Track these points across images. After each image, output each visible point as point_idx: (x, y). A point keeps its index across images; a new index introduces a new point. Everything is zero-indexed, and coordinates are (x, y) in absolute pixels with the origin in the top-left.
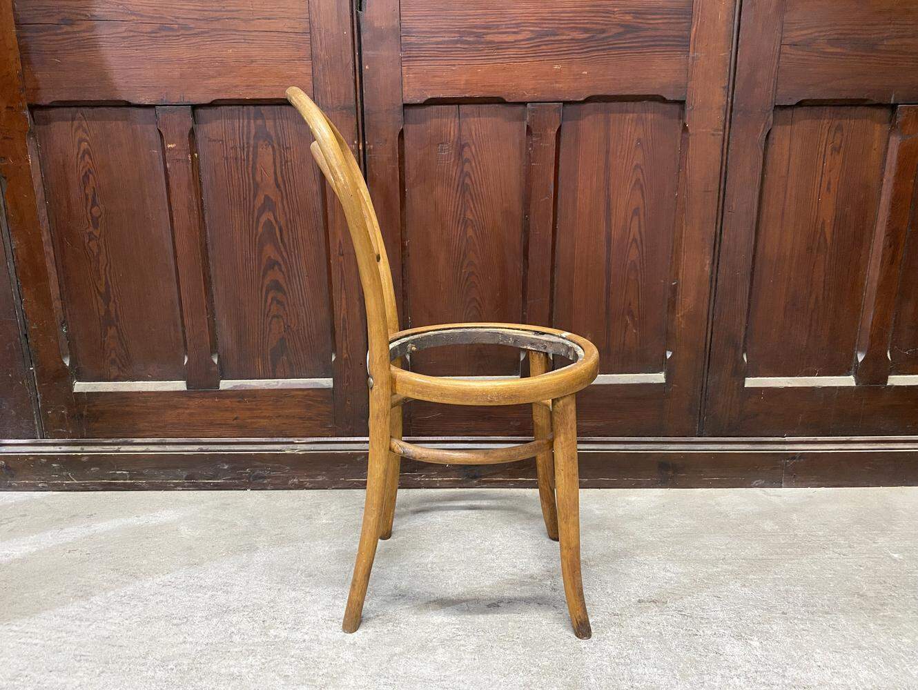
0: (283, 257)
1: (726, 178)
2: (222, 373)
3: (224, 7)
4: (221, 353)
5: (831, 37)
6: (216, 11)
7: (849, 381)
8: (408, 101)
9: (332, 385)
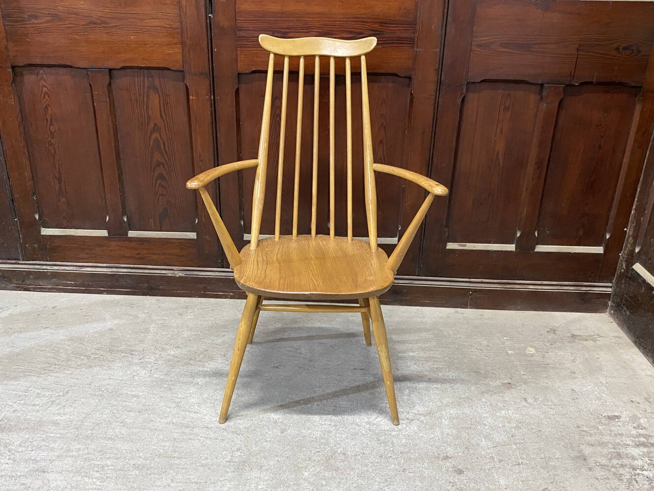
0: (165, 160)
1: (436, 125)
2: (129, 227)
3: (128, 11)
4: (129, 216)
5: (503, 42)
6: (123, 13)
7: (511, 247)
8: (240, 71)
9: (196, 238)
